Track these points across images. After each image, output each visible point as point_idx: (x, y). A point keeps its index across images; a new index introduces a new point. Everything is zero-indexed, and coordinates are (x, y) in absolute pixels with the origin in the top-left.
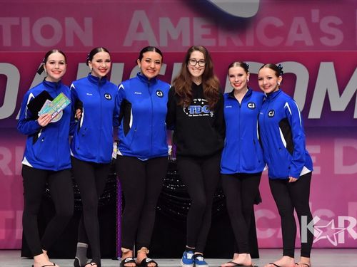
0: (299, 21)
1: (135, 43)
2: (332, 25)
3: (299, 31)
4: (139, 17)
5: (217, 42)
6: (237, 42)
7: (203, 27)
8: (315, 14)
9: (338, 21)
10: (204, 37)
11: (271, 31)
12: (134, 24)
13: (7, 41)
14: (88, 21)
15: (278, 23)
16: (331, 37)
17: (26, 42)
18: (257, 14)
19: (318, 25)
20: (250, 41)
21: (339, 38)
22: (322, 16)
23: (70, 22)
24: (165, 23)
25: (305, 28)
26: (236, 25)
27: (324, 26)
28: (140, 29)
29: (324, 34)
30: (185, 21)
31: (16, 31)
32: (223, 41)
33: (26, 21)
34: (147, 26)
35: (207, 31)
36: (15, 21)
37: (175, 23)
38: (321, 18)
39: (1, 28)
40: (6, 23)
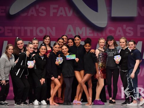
0: (119, 28)
1: (68, 35)
2: (130, 30)
3: (119, 31)
5: (94, 35)
7: (90, 30)
8: (124, 26)
9: (132, 28)
10: (90, 33)
11: (111, 31)
12: (68, 29)
14: (54, 28)
15: (113, 29)
16: (130, 33)
18: (106, 26)
21: (132, 34)
22: (127, 27)
24: (78, 29)
25: (121, 31)
27: (127, 30)
28: (70, 31)
29: (127, 33)
30: (84, 28)
31: (32, 31)
33: (35, 28)
34: (72, 30)
35: (91, 31)
36: (31, 28)
37: (81, 28)
38: (126, 27)
39: (27, 30)
40: (28, 29)
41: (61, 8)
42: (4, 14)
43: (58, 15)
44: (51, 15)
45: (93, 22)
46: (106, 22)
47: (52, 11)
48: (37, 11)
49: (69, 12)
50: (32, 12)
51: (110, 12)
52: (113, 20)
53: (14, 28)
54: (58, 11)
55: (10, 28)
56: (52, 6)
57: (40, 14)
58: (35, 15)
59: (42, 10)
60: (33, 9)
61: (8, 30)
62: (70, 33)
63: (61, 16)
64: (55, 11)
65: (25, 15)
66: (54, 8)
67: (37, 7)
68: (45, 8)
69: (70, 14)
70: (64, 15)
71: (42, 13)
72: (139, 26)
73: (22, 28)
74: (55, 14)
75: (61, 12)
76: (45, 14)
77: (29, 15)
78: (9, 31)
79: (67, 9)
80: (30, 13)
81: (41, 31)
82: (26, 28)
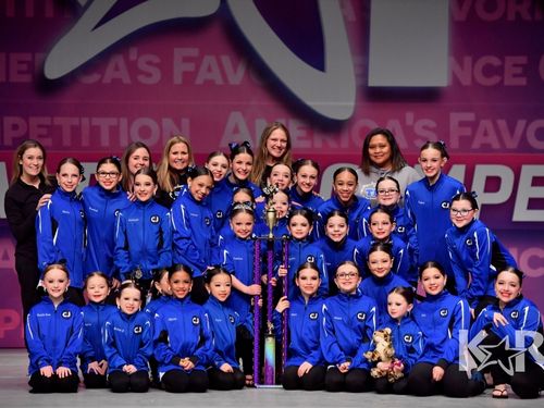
4: (236, 119)
6: (332, 144)
13: (105, 140)
17: (124, 142)
19: (412, 127)
20: (345, 143)
23: (168, 123)
26: (331, 127)
32: (319, 143)
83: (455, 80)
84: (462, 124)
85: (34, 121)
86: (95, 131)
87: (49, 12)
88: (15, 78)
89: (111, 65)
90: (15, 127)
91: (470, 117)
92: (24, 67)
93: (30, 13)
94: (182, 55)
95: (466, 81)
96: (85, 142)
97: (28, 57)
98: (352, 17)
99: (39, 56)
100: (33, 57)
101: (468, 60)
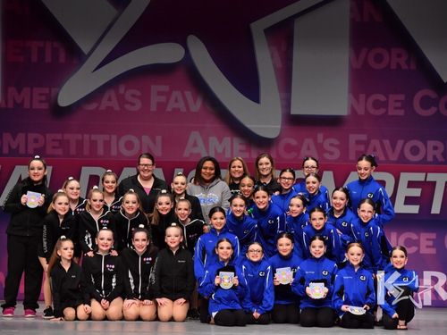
0: (308, 141)
1: (191, 154)
2: (332, 145)
3: (309, 149)
4: (195, 136)
5: (250, 155)
7: (240, 144)
8: (320, 137)
9: (336, 142)
10: (241, 151)
11: (289, 148)
12: (191, 140)
13: (101, 151)
14: (159, 139)
15: (294, 142)
16: (331, 153)
17: (114, 152)
19: (321, 145)
21: (337, 154)
22: (324, 138)
23: (146, 139)
24: (213, 141)
25: (313, 147)
26: (264, 143)
27: (326, 146)
28: (195, 145)
29: (326, 151)
30: (227, 140)
31: (107, 144)
33: (114, 137)
34: (200, 142)
35: (243, 147)
36: (106, 137)
37: (220, 140)
38: (324, 140)
39: (96, 142)
40: (100, 139)
41: (176, 94)
42: (45, 106)
43: (169, 109)
44: (153, 108)
45: (248, 126)
46: (279, 127)
47: (155, 100)
48: (121, 99)
49: (195, 102)
50: (110, 101)
51: (287, 103)
52: (295, 122)
53: (67, 136)
54: (168, 99)
55: (59, 136)
56: (155, 89)
57: (127, 107)
58: (117, 108)
59: (133, 96)
60: (111, 93)
61: (54, 140)
62: (196, 151)
63: (176, 111)
64: (163, 99)
65: (92, 107)
66: (160, 93)
67: (122, 90)
68: (138, 93)
69: (197, 105)
70: (183, 109)
71: (133, 104)
72: (353, 138)
73: (86, 137)
74: (162, 106)
75: (176, 101)
76: (138, 105)
77: (103, 107)
78: (57, 144)
79: (189, 94)
80: (105, 103)
81: (129, 145)
82: (94, 137)
83: (353, 110)
84: (358, 142)
85: (50, 136)
86: (93, 144)
87: (62, 58)
88: (36, 105)
89: (106, 96)
90: (36, 141)
91: (363, 137)
92: (44, 98)
93: (48, 59)
94: (157, 90)
95: (361, 111)
96: (86, 152)
97: (46, 90)
98: (279, 65)
99: (53, 90)
100: (50, 91)
101: (362, 97)
